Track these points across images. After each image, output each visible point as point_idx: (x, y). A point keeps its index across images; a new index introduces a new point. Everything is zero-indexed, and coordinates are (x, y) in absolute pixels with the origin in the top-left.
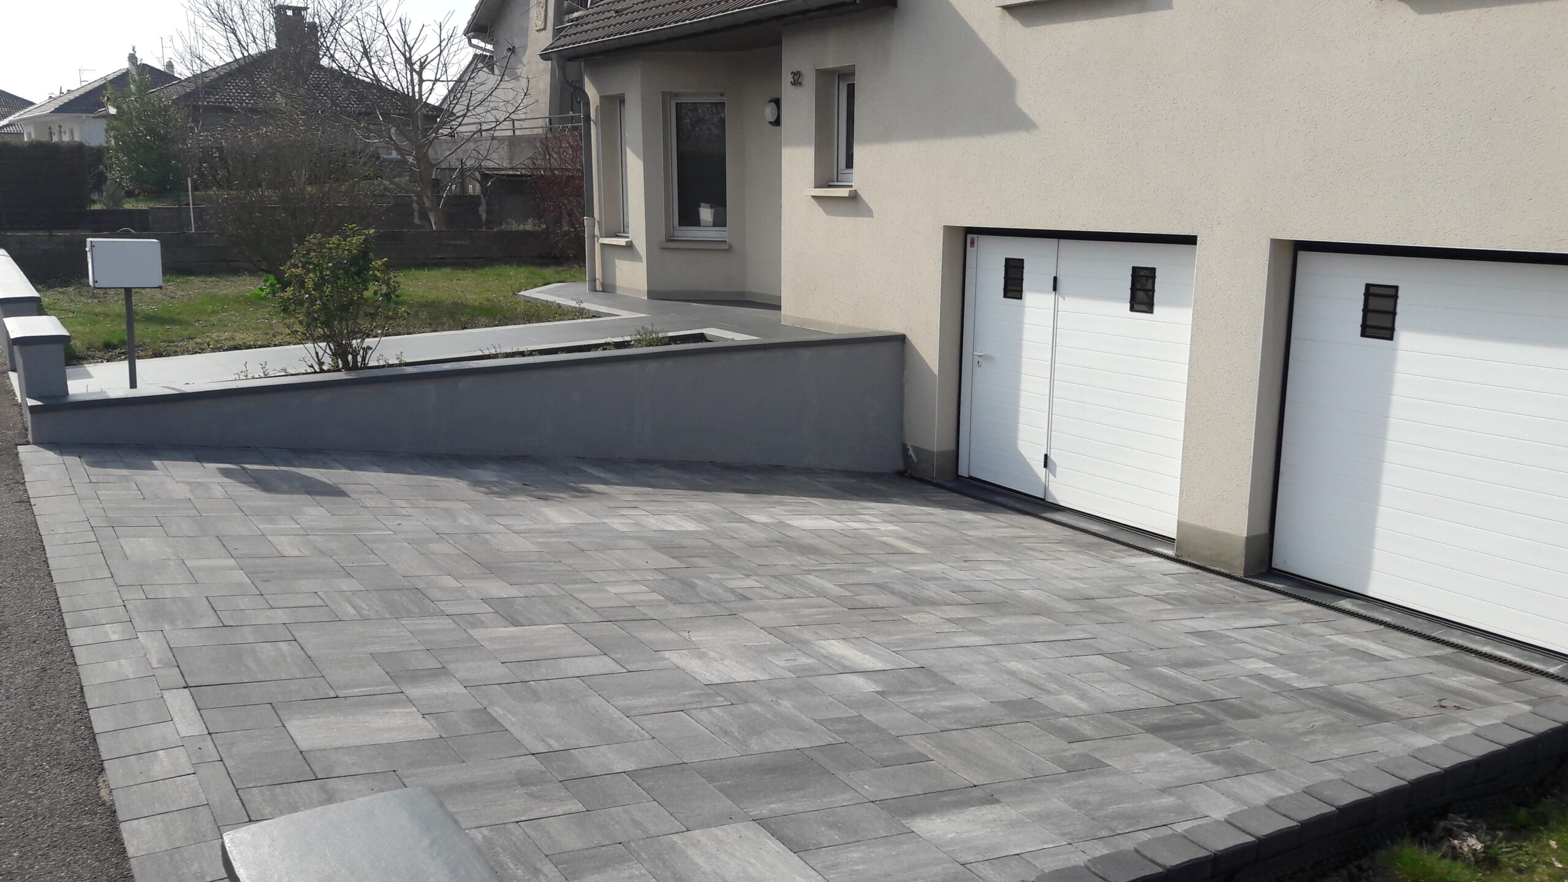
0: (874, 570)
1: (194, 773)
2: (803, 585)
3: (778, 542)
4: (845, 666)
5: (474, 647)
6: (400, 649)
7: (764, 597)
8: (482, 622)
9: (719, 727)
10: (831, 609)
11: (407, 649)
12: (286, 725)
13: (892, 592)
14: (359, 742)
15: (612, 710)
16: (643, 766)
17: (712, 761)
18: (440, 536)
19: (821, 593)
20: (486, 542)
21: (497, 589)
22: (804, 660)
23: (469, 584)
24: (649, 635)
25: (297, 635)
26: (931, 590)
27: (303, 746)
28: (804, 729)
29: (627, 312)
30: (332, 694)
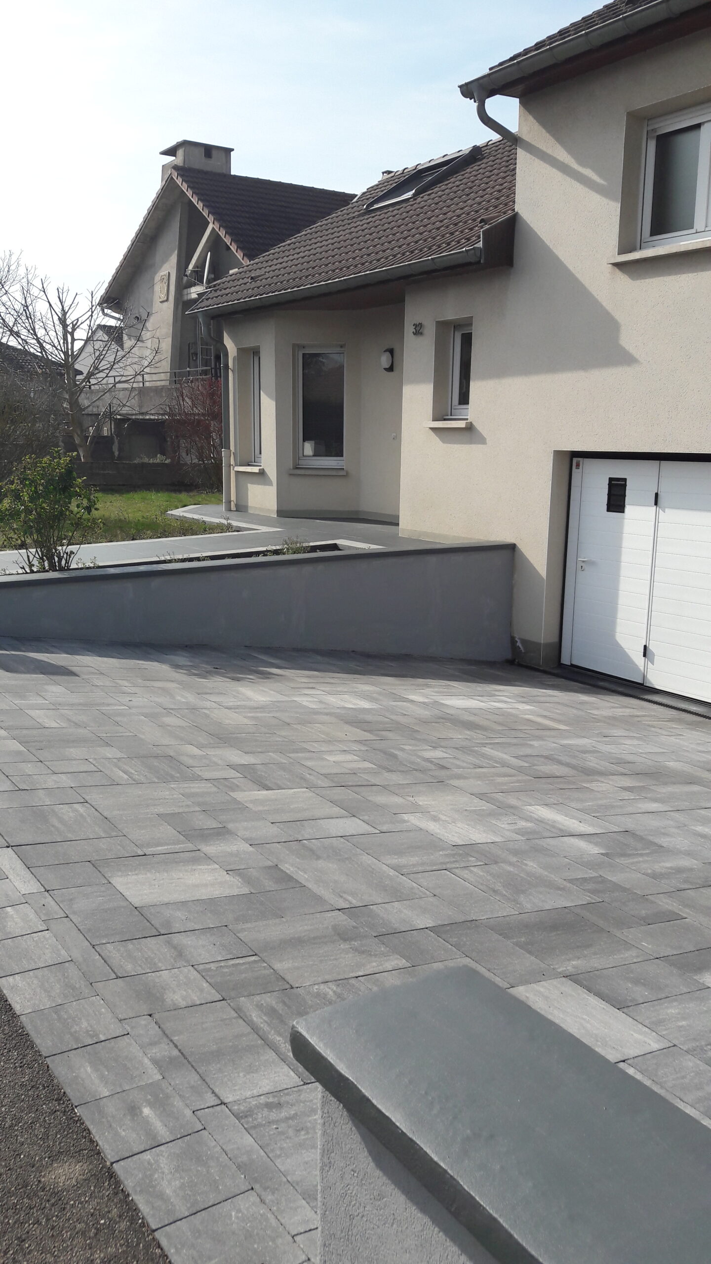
0: (535, 743)
1: (48, 930)
2: (483, 756)
3: (443, 718)
4: (561, 830)
5: (241, 808)
6: (181, 810)
7: (459, 767)
8: (238, 786)
9: (486, 886)
10: (520, 778)
11: (186, 810)
12: (112, 882)
13: (560, 762)
14: (182, 898)
15: (385, 868)
16: (440, 923)
17: (498, 919)
18: (168, 711)
19: (504, 764)
20: (207, 716)
21: (236, 757)
22: (523, 824)
23: (211, 752)
24: (382, 799)
25: (87, 798)
26: (592, 762)
27: (136, 902)
28: (559, 889)
29: (265, 527)
30: (140, 853)
